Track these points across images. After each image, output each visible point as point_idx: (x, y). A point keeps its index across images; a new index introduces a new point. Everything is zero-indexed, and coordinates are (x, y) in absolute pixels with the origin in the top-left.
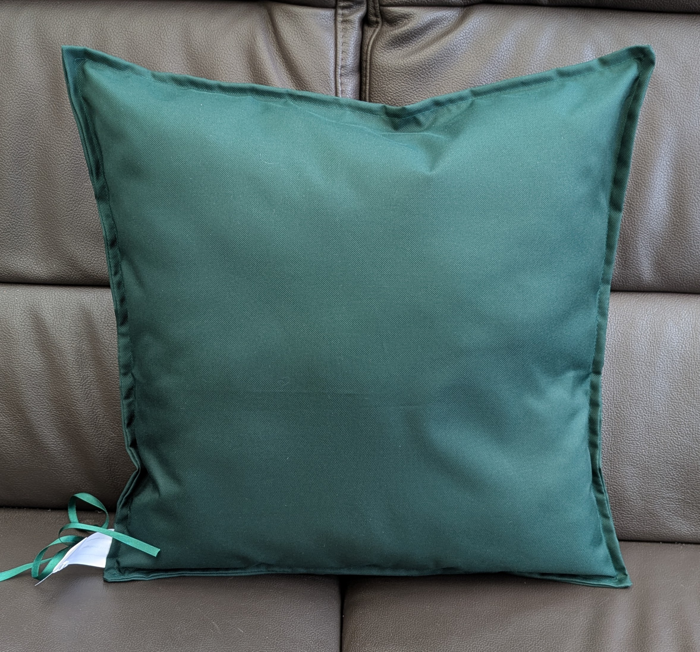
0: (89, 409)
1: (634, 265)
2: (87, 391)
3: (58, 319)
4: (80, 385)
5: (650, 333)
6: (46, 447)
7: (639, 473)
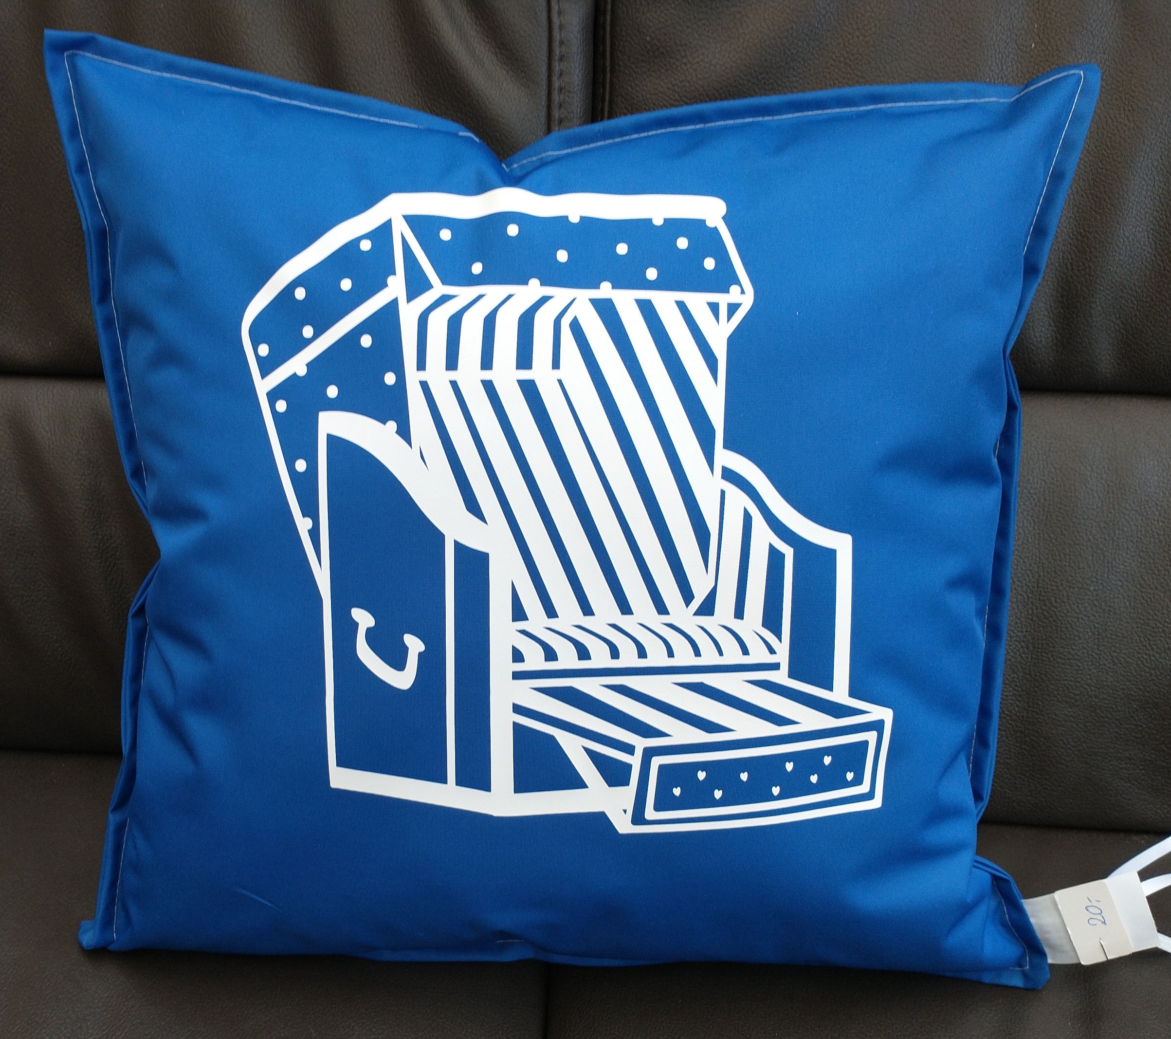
1: (1083, 347)
5: (1109, 470)
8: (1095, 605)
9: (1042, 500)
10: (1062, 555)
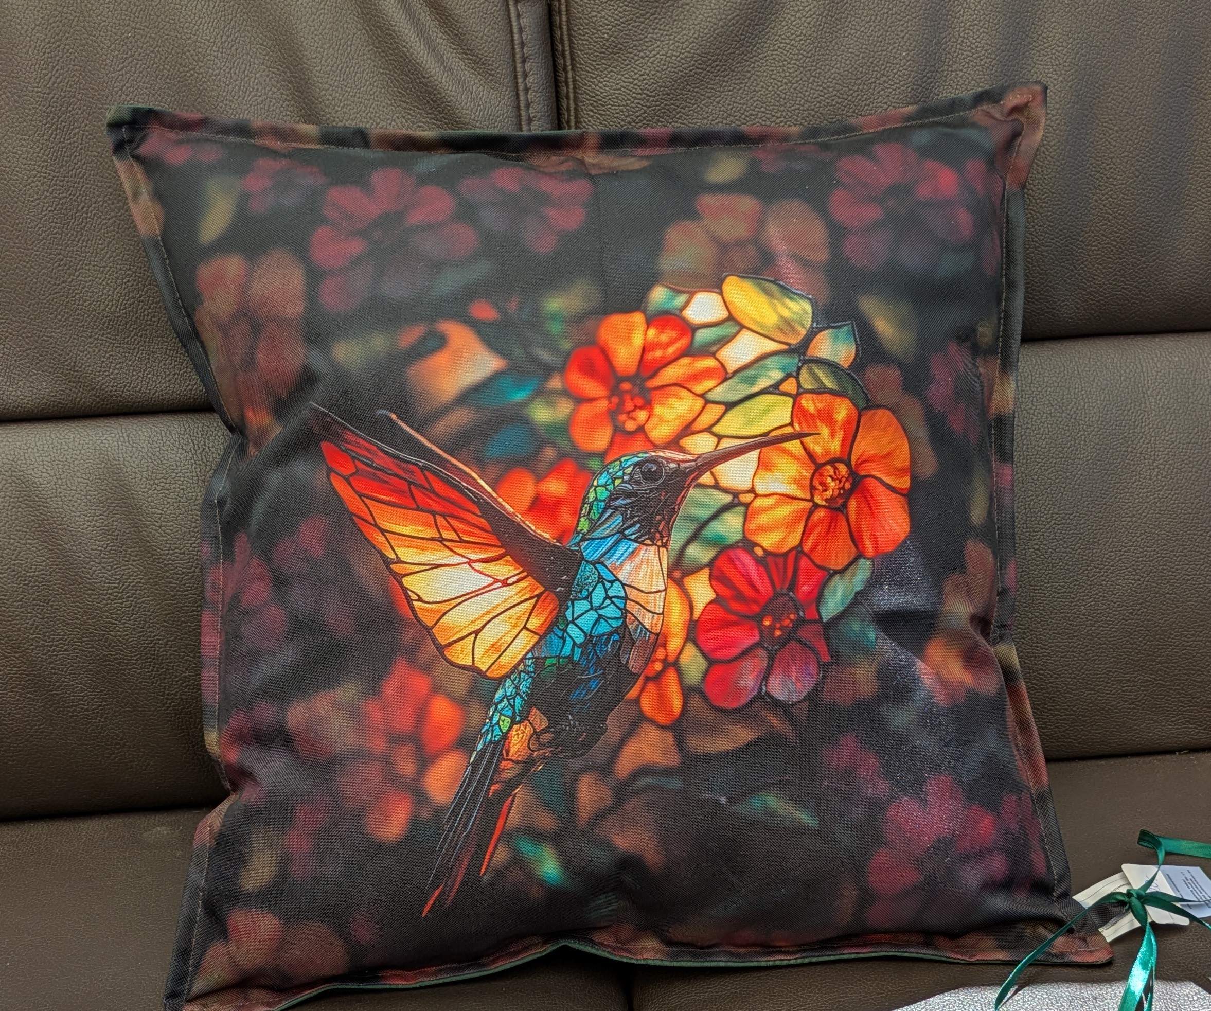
0: (140, 632)
3: (64, 480)
4: (119, 593)
6: (72, 706)
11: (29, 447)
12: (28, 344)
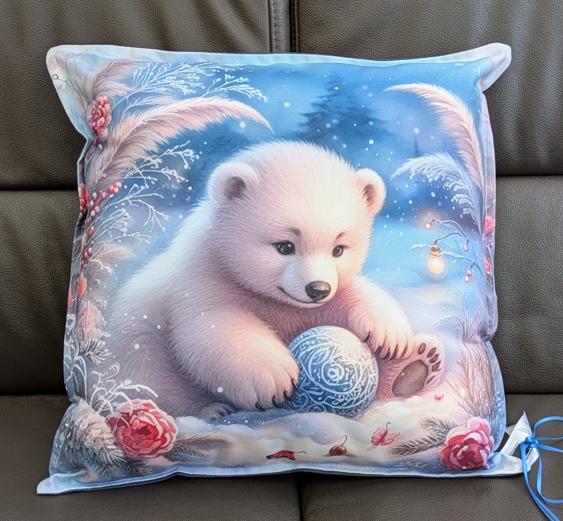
1: (532, 153)
2: (56, 284)
3: (27, 220)
5: (549, 212)
6: (20, 337)
7: (546, 332)
8: (549, 278)
9: (519, 228)
10: (531, 254)
11: (10, 203)
12: (14, 151)
